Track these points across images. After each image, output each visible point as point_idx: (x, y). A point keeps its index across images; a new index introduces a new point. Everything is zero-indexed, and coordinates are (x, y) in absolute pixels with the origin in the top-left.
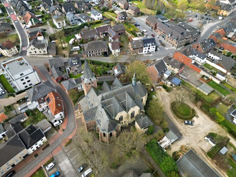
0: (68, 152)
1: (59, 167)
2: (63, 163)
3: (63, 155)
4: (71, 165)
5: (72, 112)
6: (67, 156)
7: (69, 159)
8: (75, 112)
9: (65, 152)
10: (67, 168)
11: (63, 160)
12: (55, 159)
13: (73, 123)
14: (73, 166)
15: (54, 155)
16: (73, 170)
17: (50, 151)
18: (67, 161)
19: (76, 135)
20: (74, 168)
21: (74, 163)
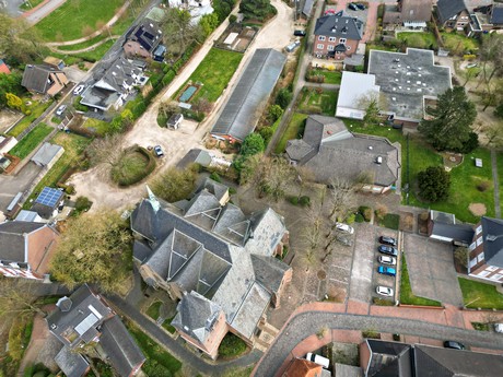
0: (344, 286)
1: (373, 280)
2: (363, 278)
3: (354, 289)
4: (355, 263)
5: (272, 356)
6: (350, 282)
7: (351, 274)
8: (265, 350)
9: (349, 290)
10: (362, 265)
11: (360, 281)
12: (370, 298)
13: (292, 327)
14: (353, 257)
15: (368, 305)
16: (357, 254)
17: (369, 319)
18: (356, 273)
19: (309, 300)
20: (354, 254)
21: (349, 260)
